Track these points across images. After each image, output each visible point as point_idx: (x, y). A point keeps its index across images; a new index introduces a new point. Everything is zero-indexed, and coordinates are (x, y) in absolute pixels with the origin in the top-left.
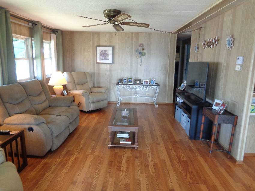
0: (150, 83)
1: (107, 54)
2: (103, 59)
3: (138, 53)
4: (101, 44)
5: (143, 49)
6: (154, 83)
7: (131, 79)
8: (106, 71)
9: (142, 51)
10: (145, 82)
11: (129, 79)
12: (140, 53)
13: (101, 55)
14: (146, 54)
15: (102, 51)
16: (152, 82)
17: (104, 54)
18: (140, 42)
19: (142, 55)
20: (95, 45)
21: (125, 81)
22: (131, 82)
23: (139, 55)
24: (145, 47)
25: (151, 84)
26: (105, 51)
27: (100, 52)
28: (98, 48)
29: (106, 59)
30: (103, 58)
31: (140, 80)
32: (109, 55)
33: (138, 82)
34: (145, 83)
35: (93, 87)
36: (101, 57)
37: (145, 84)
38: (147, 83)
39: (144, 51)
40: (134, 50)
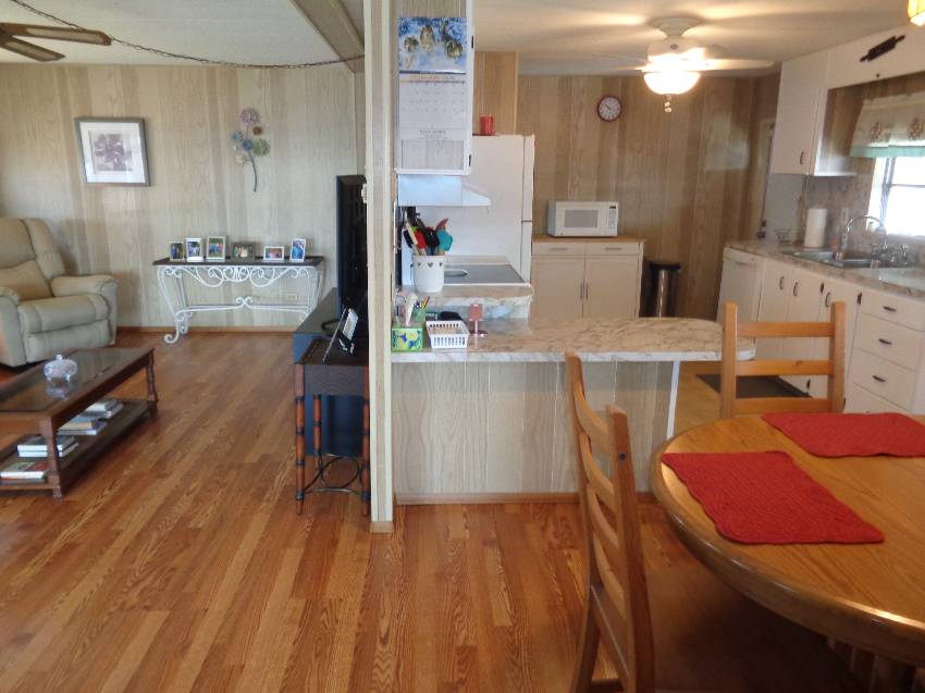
0: (287, 258)
1: (121, 149)
2: (108, 169)
3: (240, 144)
4: (96, 114)
5: (258, 131)
6: (300, 256)
7: (220, 241)
8: (126, 212)
9: (255, 138)
10: (268, 251)
11: (213, 241)
12: (247, 145)
13: (99, 154)
14: (272, 150)
15: (102, 138)
16: (297, 252)
17: (112, 151)
18: (245, 102)
19: (257, 152)
20: (75, 115)
21: (195, 250)
22: (220, 255)
23: (245, 152)
24: (263, 122)
25: (292, 260)
26: (115, 138)
27: (97, 145)
28: (86, 127)
29: (120, 167)
30: (110, 165)
31: (252, 247)
32: (130, 153)
33: (244, 254)
34: (271, 255)
35: (60, 276)
36: (101, 160)
37: (272, 259)
38: (278, 256)
39: (263, 137)
40: (224, 134)
